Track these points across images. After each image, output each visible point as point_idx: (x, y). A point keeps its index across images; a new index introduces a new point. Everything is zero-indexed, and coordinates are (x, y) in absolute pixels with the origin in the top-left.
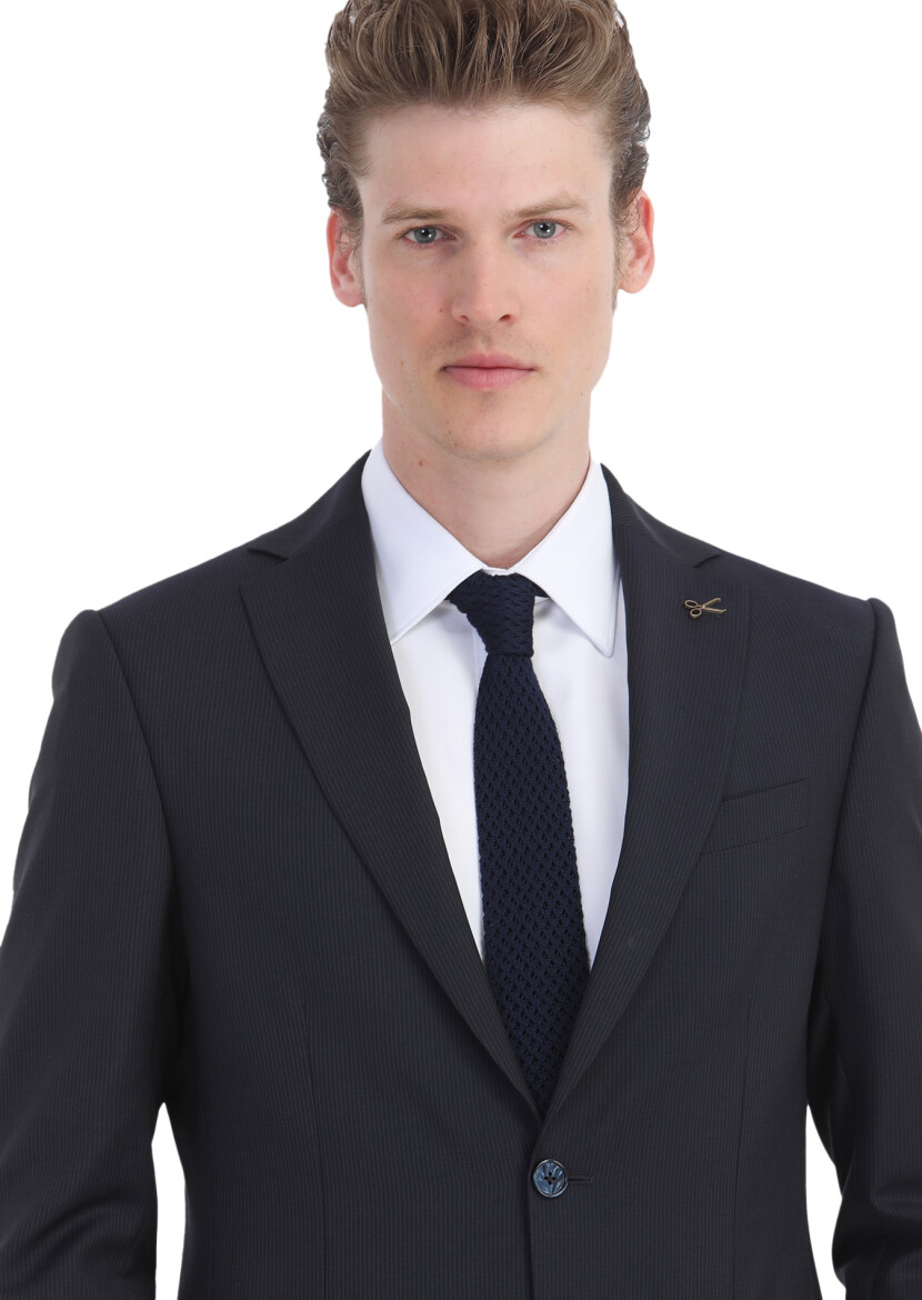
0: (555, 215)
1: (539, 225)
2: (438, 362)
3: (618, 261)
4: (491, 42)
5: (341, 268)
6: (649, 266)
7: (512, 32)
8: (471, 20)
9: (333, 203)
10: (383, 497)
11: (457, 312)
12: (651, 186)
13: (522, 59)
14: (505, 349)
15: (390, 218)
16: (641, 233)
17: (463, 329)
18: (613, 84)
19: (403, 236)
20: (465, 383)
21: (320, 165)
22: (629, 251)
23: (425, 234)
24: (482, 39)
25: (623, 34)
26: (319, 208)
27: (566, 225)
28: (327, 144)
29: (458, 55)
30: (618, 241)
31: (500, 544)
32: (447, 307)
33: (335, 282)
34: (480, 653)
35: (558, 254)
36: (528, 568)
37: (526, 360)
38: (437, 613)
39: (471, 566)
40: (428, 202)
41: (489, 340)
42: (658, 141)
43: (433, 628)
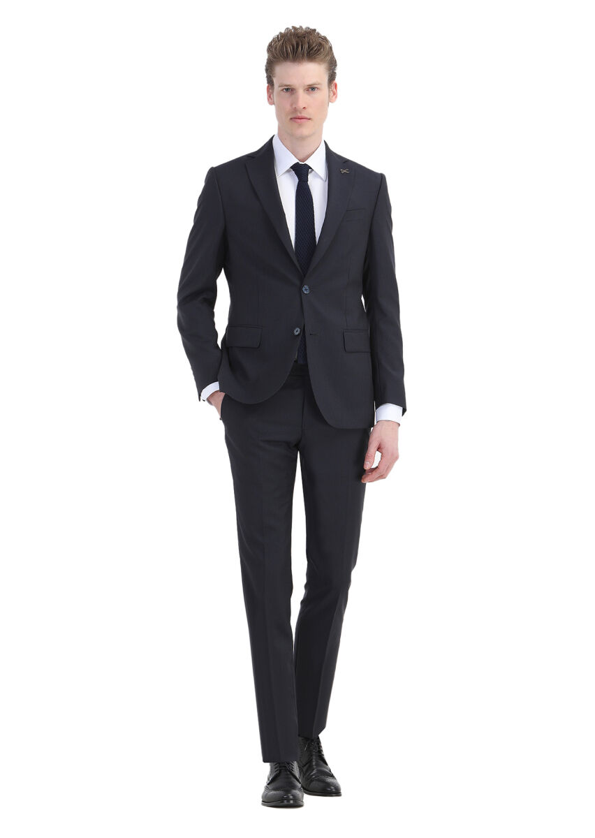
0: (315, 86)
1: (312, 88)
2: (289, 117)
3: (329, 96)
4: (302, 48)
5: (269, 97)
6: (336, 97)
7: (306, 46)
8: (298, 45)
9: (268, 83)
10: (277, 145)
11: (294, 106)
12: (337, 80)
13: (308, 53)
14: (304, 114)
15: (280, 86)
16: (335, 90)
17: (295, 110)
18: (328, 58)
19: (282, 90)
20: (295, 122)
21: (265, 75)
22: (332, 94)
23: (287, 90)
24: (300, 47)
25: (331, 48)
26: (265, 84)
27: (317, 88)
28: (267, 70)
29: (295, 51)
30: (329, 90)
31: (302, 156)
32: (292, 105)
33: (268, 100)
34: (297, 180)
35: (317, 94)
36: (308, 162)
37: (308, 117)
38: (288, 171)
39: (297, 161)
40: (288, 83)
41: (300, 113)
42: (338, 71)
43: (287, 175)
